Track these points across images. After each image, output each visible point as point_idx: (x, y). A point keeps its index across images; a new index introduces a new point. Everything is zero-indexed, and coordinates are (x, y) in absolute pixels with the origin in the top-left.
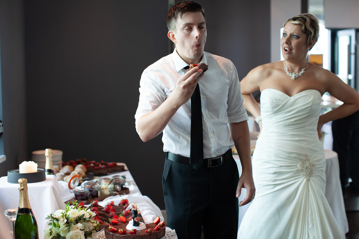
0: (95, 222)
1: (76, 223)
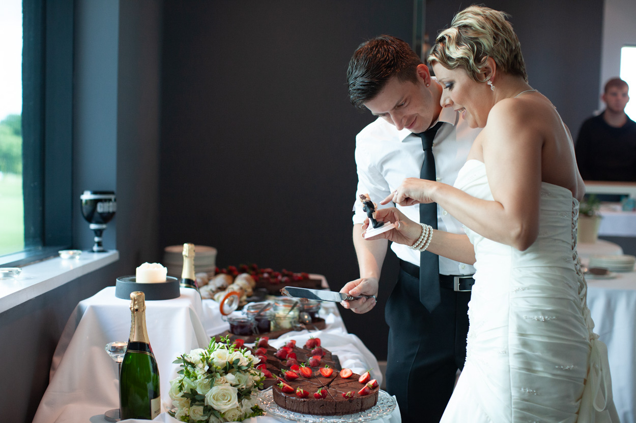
0: (258, 373)
1: (224, 374)
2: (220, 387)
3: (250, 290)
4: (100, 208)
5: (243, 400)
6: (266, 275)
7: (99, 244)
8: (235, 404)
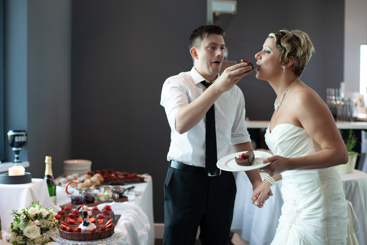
1: (34, 220)
2: (31, 227)
3: (98, 183)
4: (17, 139)
5: (44, 234)
6: (113, 175)
7: (18, 158)
8: (39, 235)
